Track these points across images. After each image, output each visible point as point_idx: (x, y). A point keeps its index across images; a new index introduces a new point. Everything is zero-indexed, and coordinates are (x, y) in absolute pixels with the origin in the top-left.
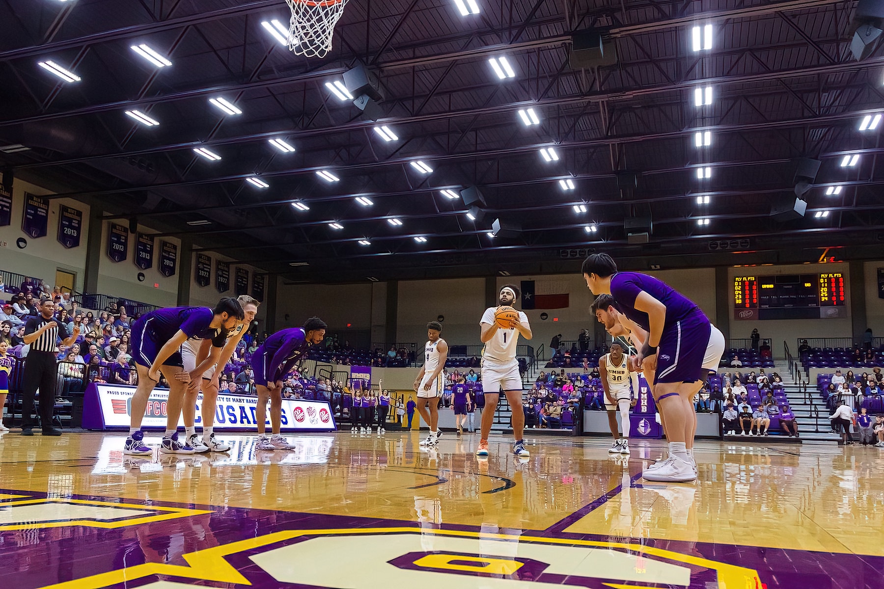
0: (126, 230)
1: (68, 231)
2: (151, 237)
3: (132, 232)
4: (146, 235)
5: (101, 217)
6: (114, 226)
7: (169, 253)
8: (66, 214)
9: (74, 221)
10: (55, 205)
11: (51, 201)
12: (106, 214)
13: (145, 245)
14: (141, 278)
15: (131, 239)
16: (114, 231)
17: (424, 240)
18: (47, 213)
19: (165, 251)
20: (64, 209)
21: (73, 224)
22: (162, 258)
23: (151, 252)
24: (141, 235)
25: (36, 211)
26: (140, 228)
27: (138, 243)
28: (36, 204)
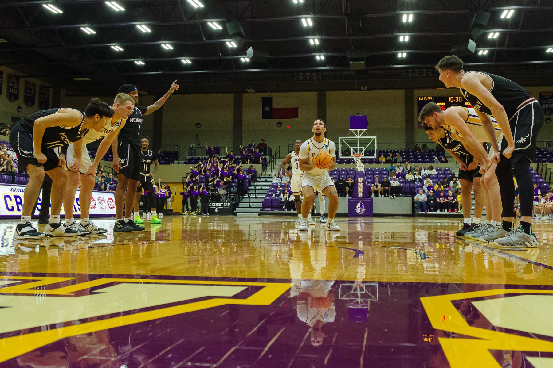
17: (189, 62)
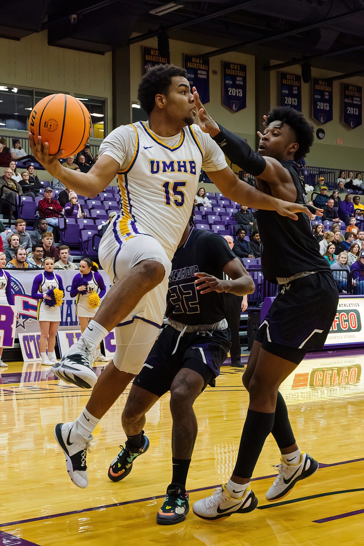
0: (298, 78)
1: (233, 92)
2: (329, 82)
3: (306, 81)
4: (323, 80)
5: (268, 68)
6: (283, 76)
7: (352, 97)
8: (228, 72)
9: (238, 78)
10: (215, 63)
11: (211, 59)
12: (274, 62)
13: (322, 93)
14: (321, 135)
15: (305, 88)
16: (284, 82)
18: (208, 75)
19: (347, 97)
20: (226, 65)
21: (238, 83)
22: (344, 106)
23: (330, 101)
24: (316, 81)
25: (196, 74)
26: (315, 72)
27: (313, 91)
28: (195, 66)
